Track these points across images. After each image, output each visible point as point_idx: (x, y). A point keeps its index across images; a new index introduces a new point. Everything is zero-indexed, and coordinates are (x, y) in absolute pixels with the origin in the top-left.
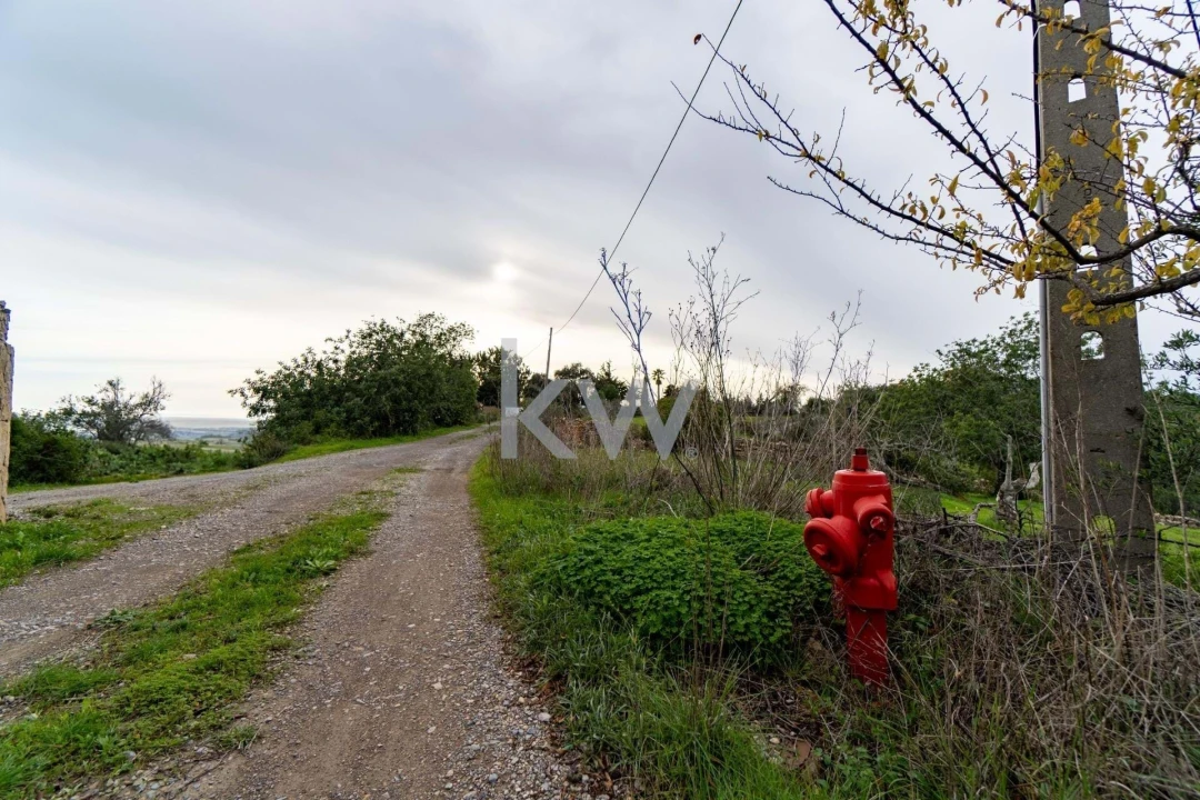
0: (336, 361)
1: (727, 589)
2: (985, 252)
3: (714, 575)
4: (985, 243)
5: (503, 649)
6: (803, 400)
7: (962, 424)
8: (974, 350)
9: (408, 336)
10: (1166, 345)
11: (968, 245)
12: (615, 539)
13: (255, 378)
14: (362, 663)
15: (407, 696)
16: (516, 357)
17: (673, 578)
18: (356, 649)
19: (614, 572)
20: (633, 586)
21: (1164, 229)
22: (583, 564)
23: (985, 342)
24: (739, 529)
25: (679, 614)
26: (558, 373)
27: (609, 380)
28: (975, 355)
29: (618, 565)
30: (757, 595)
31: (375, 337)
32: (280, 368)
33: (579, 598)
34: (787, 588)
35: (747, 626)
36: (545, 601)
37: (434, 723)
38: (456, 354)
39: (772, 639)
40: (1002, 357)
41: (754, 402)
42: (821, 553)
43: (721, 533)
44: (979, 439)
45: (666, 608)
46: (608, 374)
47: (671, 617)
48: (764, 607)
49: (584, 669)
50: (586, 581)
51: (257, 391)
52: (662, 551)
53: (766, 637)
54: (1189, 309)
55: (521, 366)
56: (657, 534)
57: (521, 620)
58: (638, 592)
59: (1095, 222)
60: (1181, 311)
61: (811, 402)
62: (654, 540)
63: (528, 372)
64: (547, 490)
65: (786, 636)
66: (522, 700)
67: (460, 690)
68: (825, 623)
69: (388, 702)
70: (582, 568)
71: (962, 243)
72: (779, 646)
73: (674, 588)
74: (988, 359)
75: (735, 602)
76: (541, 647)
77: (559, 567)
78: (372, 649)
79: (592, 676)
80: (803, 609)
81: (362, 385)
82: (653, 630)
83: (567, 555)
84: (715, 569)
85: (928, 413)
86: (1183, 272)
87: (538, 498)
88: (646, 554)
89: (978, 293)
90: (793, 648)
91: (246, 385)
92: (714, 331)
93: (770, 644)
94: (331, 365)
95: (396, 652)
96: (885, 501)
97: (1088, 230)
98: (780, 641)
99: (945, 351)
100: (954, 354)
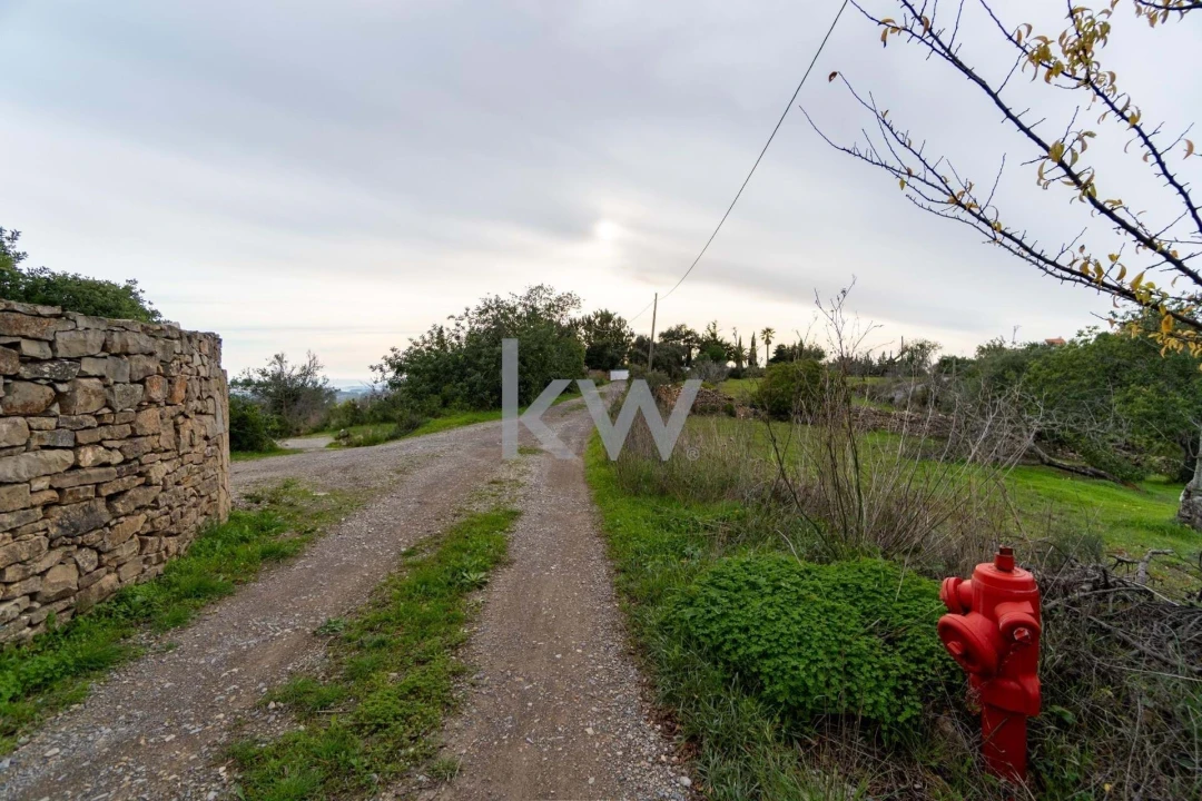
0: (458, 338)
1: (855, 661)
3: (841, 642)
6: (934, 359)
9: (520, 309)
13: (391, 355)
14: (524, 697)
15: (567, 738)
16: (620, 320)
17: (799, 645)
18: (517, 679)
19: (741, 630)
20: (760, 649)
22: (710, 616)
24: (865, 585)
25: (805, 685)
26: (662, 335)
27: (715, 340)
29: (744, 622)
30: (885, 669)
31: (491, 312)
32: (410, 344)
33: (708, 654)
34: (918, 661)
36: (675, 651)
37: (592, 775)
38: (565, 322)
39: (901, 718)
42: (957, 652)
43: (846, 589)
45: (793, 678)
46: (714, 335)
47: (797, 687)
48: (892, 683)
49: (717, 736)
50: (714, 636)
51: (393, 366)
53: (895, 716)
55: (626, 329)
56: (780, 588)
58: (764, 655)
61: (944, 361)
62: (778, 594)
63: (632, 335)
65: (915, 717)
66: (663, 758)
67: (610, 737)
69: (552, 744)
72: (907, 726)
73: (800, 656)
75: (863, 678)
78: (531, 682)
79: (724, 745)
81: (482, 361)
83: (693, 601)
84: (841, 636)
91: (383, 362)
93: (898, 723)
94: (454, 341)
95: (550, 686)
98: (908, 721)
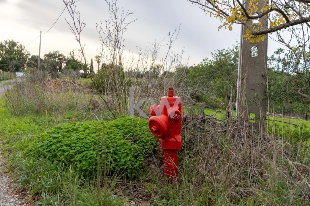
1: (118, 148)
2: (221, 11)
3: (113, 143)
4: (221, 7)
5: (8, 186)
6: (162, 72)
7: (218, 82)
8: (224, 53)
10: (274, 53)
11: (216, 7)
12: (68, 131)
16: (21, 46)
17: (94, 146)
19: (67, 146)
20: (75, 151)
21: (273, 8)
22: (51, 143)
23: (227, 51)
24: (125, 123)
25: (96, 160)
26: (46, 55)
27: (74, 60)
28: (224, 55)
29: (69, 142)
30: (130, 150)
33: (49, 159)
34: (143, 146)
35: (125, 162)
36: (31, 162)
39: (135, 166)
40: (233, 56)
41: (142, 72)
42: (154, 130)
43: (117, 126)
44: (223, 88)
45: (90, 158)
46: (73, 57)
47: (92, 162)
48: (133, 154)
49: (49, 188)
50: (52, 151)
52: (90, 134)
53: (133, 165)
54: (281, 40)
55: (25, 51)
56: (88, 128)
57: (19, 172)
58: (78, 153)
59: (257, 4)
60: (280, 41)
61: (165, 73)
62: (87, 131)
63: (29, 54)
64: (38, 112)
65: (141, 164)
68: (156, 158)
70: (51, 145)
71: (214, 6)
72: (138, 168)
73: (94, 150)
74: (228, 57)
75: (121, 153)
76: (29, 183)
77: (39, 146)
80: (148, 153)
82: (84, 168)
83: (44, 140)
84: (113, 140)
85: (207, 78)
86: (278, 25)
87: (33, 116)
88: (82, 136)
89: (219, 28)
90: (143, 168)
92: (117, 36)
93: (135, 168)
96: (179, 108)
97: (254, 7)
98: (139, 166)
99: (214, 53)
100: (217, 55)
